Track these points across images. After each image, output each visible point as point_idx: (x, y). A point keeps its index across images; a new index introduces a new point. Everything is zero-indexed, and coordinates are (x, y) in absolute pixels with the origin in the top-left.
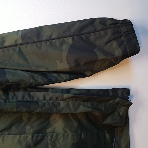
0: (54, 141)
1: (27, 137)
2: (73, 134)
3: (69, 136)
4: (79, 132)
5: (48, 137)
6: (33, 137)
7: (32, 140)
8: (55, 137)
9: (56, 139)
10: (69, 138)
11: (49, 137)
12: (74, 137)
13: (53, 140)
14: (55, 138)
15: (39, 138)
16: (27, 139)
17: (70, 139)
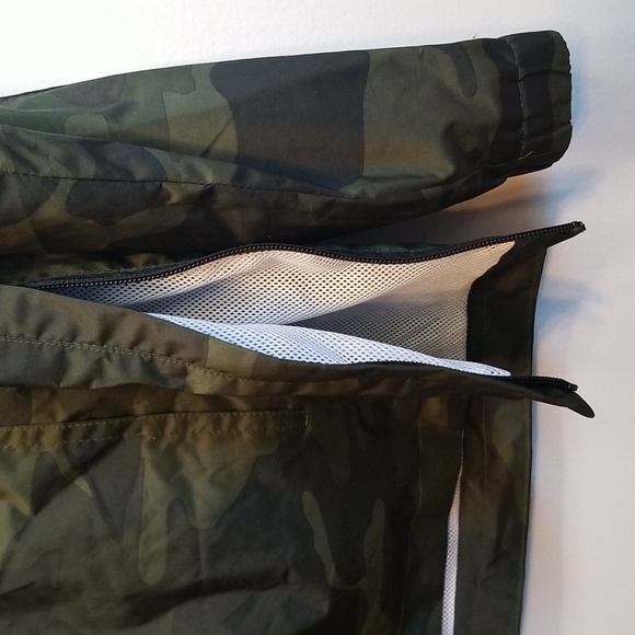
0: (171, 450)
1: (38, 436)
2: (261, 413)
3: (242, 426)
4: (290, 406)
5: (139, 430)
6: (66, 434)
7: (65, 448)
8: (176, 432)
9: (181, 439)
10: (239, 433)
11: (145, 431)
12: (266, 429)
13: (163, 445)
14: (176, 436)
15: (98, 438)
16: (40, 444)
17: (246, 436)
